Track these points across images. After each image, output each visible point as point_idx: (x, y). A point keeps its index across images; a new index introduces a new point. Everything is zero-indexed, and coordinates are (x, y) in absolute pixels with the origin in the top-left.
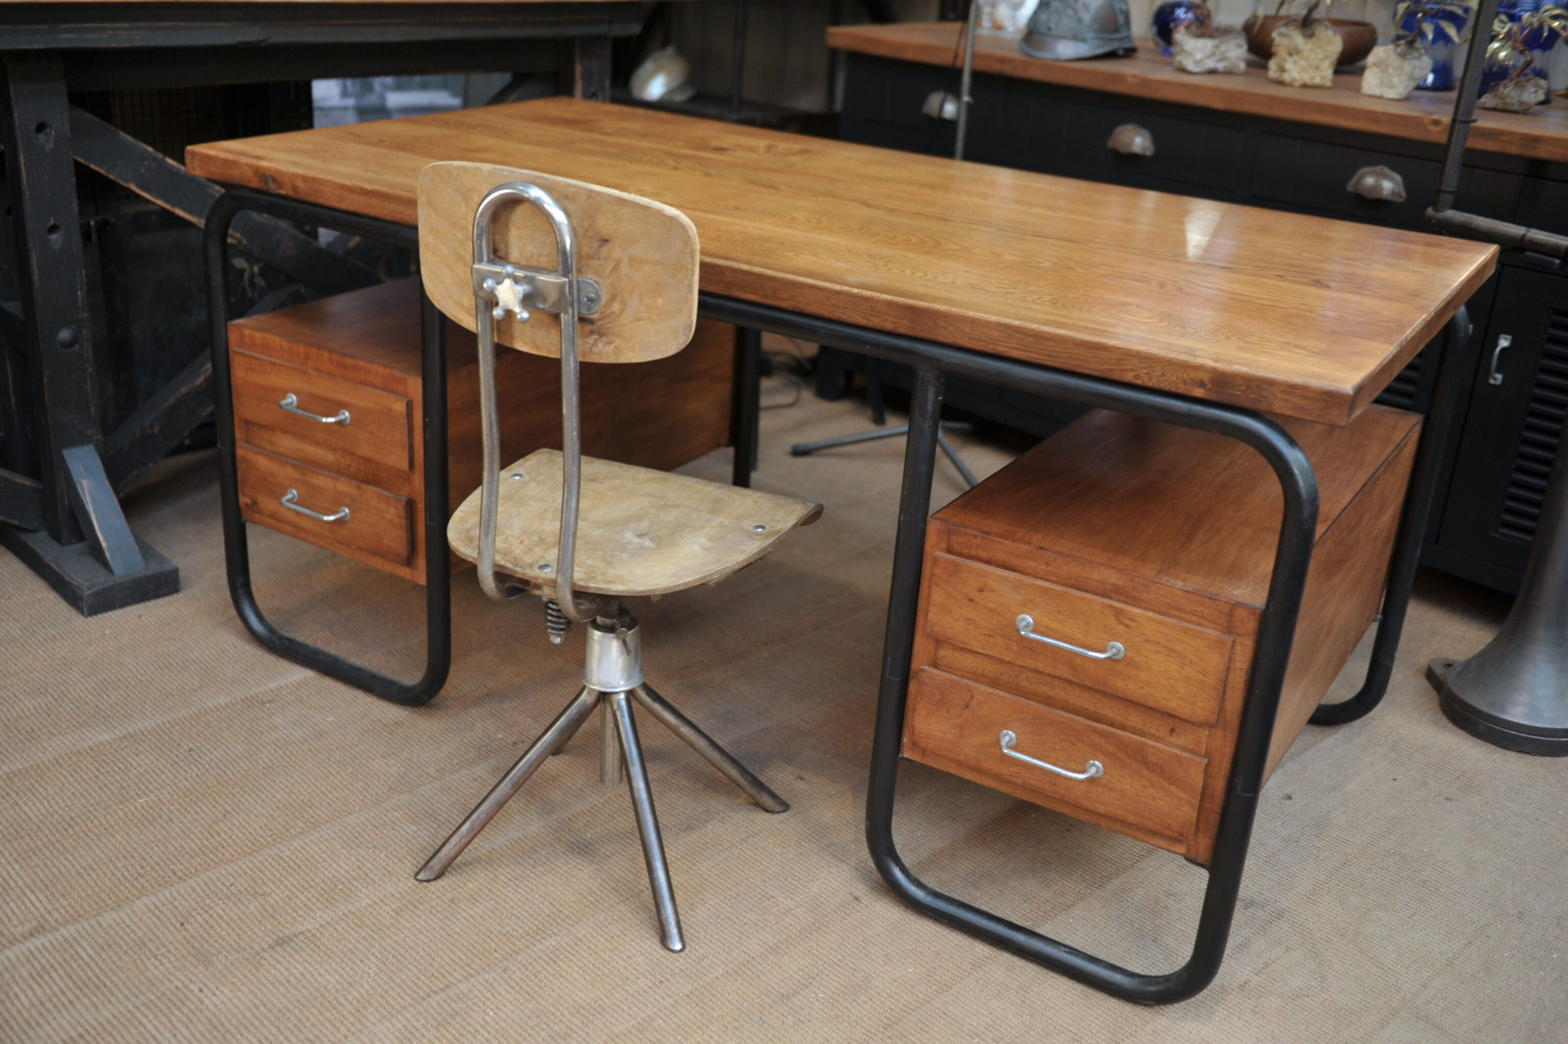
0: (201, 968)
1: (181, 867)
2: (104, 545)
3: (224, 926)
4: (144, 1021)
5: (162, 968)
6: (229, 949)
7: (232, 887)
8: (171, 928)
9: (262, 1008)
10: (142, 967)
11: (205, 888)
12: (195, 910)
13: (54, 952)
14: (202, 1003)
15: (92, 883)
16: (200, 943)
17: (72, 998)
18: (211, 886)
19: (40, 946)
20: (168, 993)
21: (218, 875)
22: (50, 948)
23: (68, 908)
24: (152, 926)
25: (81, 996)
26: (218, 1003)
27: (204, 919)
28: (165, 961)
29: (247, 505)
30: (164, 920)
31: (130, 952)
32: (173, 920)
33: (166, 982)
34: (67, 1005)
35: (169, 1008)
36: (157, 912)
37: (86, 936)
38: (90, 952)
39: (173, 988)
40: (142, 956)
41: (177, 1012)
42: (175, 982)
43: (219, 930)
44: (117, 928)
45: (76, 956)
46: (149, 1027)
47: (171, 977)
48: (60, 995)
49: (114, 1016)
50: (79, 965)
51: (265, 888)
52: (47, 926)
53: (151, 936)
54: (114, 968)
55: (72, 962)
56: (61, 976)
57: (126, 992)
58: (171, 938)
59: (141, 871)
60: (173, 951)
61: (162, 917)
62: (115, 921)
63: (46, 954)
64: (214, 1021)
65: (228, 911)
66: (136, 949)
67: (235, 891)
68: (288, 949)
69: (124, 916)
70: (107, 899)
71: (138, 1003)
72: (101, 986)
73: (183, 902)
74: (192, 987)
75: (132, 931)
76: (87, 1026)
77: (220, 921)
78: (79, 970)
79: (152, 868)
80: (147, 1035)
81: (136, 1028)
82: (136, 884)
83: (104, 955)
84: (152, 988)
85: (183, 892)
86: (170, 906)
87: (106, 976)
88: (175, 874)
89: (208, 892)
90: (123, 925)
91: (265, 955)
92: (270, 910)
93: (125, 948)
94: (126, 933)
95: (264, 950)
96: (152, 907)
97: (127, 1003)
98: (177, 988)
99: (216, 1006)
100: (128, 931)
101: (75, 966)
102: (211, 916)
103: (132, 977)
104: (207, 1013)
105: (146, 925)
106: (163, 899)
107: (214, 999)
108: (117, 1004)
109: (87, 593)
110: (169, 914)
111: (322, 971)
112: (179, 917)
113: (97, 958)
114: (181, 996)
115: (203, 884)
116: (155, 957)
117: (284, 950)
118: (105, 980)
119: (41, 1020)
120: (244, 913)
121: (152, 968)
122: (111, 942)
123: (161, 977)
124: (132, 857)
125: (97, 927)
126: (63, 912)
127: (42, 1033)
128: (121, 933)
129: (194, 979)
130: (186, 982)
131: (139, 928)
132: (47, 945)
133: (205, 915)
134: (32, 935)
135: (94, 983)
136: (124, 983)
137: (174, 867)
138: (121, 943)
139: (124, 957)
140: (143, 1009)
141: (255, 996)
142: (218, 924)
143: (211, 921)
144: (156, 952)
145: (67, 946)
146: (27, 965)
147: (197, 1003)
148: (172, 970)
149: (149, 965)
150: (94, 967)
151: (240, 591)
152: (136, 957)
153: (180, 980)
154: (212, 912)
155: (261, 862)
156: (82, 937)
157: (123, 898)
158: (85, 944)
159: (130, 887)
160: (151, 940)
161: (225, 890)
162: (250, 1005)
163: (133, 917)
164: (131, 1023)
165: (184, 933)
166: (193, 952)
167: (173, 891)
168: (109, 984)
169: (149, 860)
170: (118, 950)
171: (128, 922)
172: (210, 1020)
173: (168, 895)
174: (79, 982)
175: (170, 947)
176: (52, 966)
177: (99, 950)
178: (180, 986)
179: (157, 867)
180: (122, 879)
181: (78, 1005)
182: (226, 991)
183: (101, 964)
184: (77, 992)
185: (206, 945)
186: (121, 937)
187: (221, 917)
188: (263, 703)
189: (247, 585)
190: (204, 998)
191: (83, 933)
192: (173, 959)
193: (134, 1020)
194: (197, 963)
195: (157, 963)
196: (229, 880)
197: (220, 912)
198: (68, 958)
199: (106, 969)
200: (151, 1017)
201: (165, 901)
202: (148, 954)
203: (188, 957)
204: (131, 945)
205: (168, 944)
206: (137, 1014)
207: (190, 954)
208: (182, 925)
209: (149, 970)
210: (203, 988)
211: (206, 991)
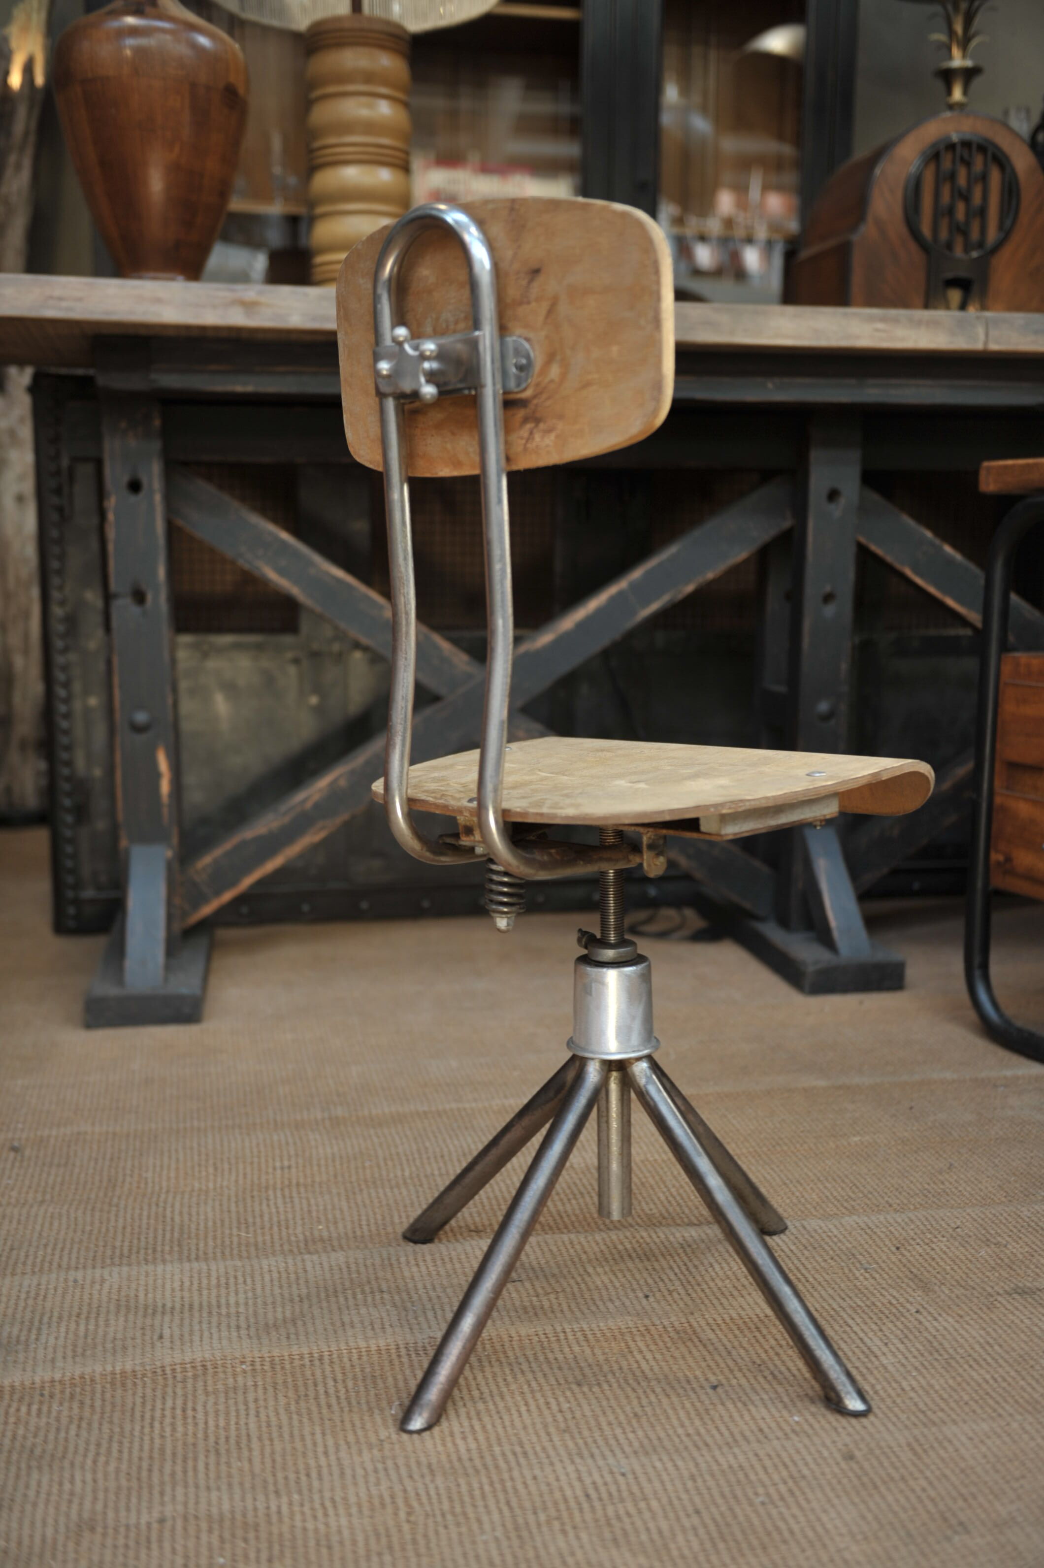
0: (920, 1292)
1: (898, 1201)
3: (949, 1261)
4: (850, 1322)
5: (872, 1281)
6: (954, 1283)
7: (959, 1229)
8: (885, 1249)
9: (996, 1347)
10: (851, 1275)
11: (926, 1223)
12: (914, 1239)
14: (920, 1323)
15: (797, 1194)
16: (918, 1270)
18: (934, 1223)
20: (879, 1304)
21: (942, 1215)
24: (863, 1242)
26: (940, 1328)
27: (925, 1250)
28: (877, 1276)
30: (877, 1239)
31: (837, 1258)
32: (887, 1242)
33: (878, 1294)
35: (880, 1319)
36: (868, 1231)
38: (793, 1248)
39: (885, 1301)
40: (851, 1265)
41: (890, 1325)
42: (889, 1297)
43: (942, 1263)
44: (824, 1236)
46: (856, 1328)
47: (883, 1292)
51: (999, 1238)
53: (862, 1250)
54: (818, 1268)
57: (831, 1292)
58: (885, 1257)
59: (853, 1195)
60: (887, 1270)
61: (874, 1237)
62: (821, 1228)
64: (935, 1344)
65: (953, 1249)
66: (844, 1257)
67: (962, 1233)
68: (1030, 1299)
69: (831, 1227)
70: (813, 1210)
71: (844, 1304)
72: (803, 1280)
73: (899, 1228)
74: (908, 1306)
75: (840, 1241)
77: (944, 1256)
79: (866, 1195)
82: (846, 1204)
83: (807, 1254)
84: (860, 1295)
85: (899, 1220)
86: (884, 1230)
87: (809, 1273)
88: (891, 1205)
89: (929, 1227)
90: (830, 1234)
91: (999, 1298)
92: (1006, 1260)
93: (831, 1252)
94: (833, 1241)
95: (998, 1294)
96: (863, 1226)
97: (831, 1301)
98: (890, 1303)
99: (938, 1330)
100: (835, 1239)
102: (933, 1249)
103: (838, 1280)
104: (926, 1334)
105: (856, 1240)
106: (876, 1221)
107: (935, 1324)
108: (820, 1300)
109: (811, 969)
110: (882, 1236)
112: (895, 1242)
113: (799, 1255)
114: (894, 1310)
115: (923, 1219)
116: (866, 1269)
117: (1026, 1299)
118: (807, 1275)
119: (735, 1293)
120: (973, 1256)
121: (861, 1278)
122: (816, 1246)
123: (872, 1288)
124: (843, 1181)
125: (801, 1229)
127: (734, 1303)
128: (827, 1239)
129: (911, 1299)
130: (902, 1300)
131: (848, 1240)
133: (926, 1247)
136: (828, 1283)
137: (890, 1200)
138: (828, 1249)
139: (830, 1260)
140: (850, 1311)
141: (988, 1333)
142: (942, 1259)
143: (932, 1253)
144: (867, 1266)
147: (916, 1323)
148: (885, 1285)
149: (858, 1275)
152: (843, 1264)
153: (894, 1297)
154: (933, 1246)
157: (832, 1212)
159: (839, 1206)
160: (861, 1254)
161: (950, 1230)
162: (982, 1341)
163: (842, 1229)
164: (835, 1320)
165: (900, 1257)
166: (911, 1276)
167: (888, 1217)
168: (811, 1279)
169: (862, 1188)
170: (824, 1254)
171: (835, 1232)
172: (930, 1342)
173: (882, 1220)
175: (883, 1265)
177: (802, 1248)
178: (894, 1302)
179: (870, 1196)
180: (831, 1197)
182: (951, 1320)
183: (803, 1259)
185: (926, 1273)
186: (827, 1244)
187: (945, 1253)
188: (996, 1086)
190: (923, 1320)
192: (886, 1276)
193: (838, 1318)
194: (914, 1287)
195: (867, 1275)
196: (955, 1222)
197: (944, 1248)
199: (809, 1266)
200: (859, 1320)
201: (879, 1224)
202: (858, 1265)
203: (906, 1280)
204: (838, 1252)
205: (880, 1261)
206: (842, 1313)
207: (906, 1276)
208: (898, 1248)
209: (857, 1279)
210: (922, 1310)
211: (925, 1314)
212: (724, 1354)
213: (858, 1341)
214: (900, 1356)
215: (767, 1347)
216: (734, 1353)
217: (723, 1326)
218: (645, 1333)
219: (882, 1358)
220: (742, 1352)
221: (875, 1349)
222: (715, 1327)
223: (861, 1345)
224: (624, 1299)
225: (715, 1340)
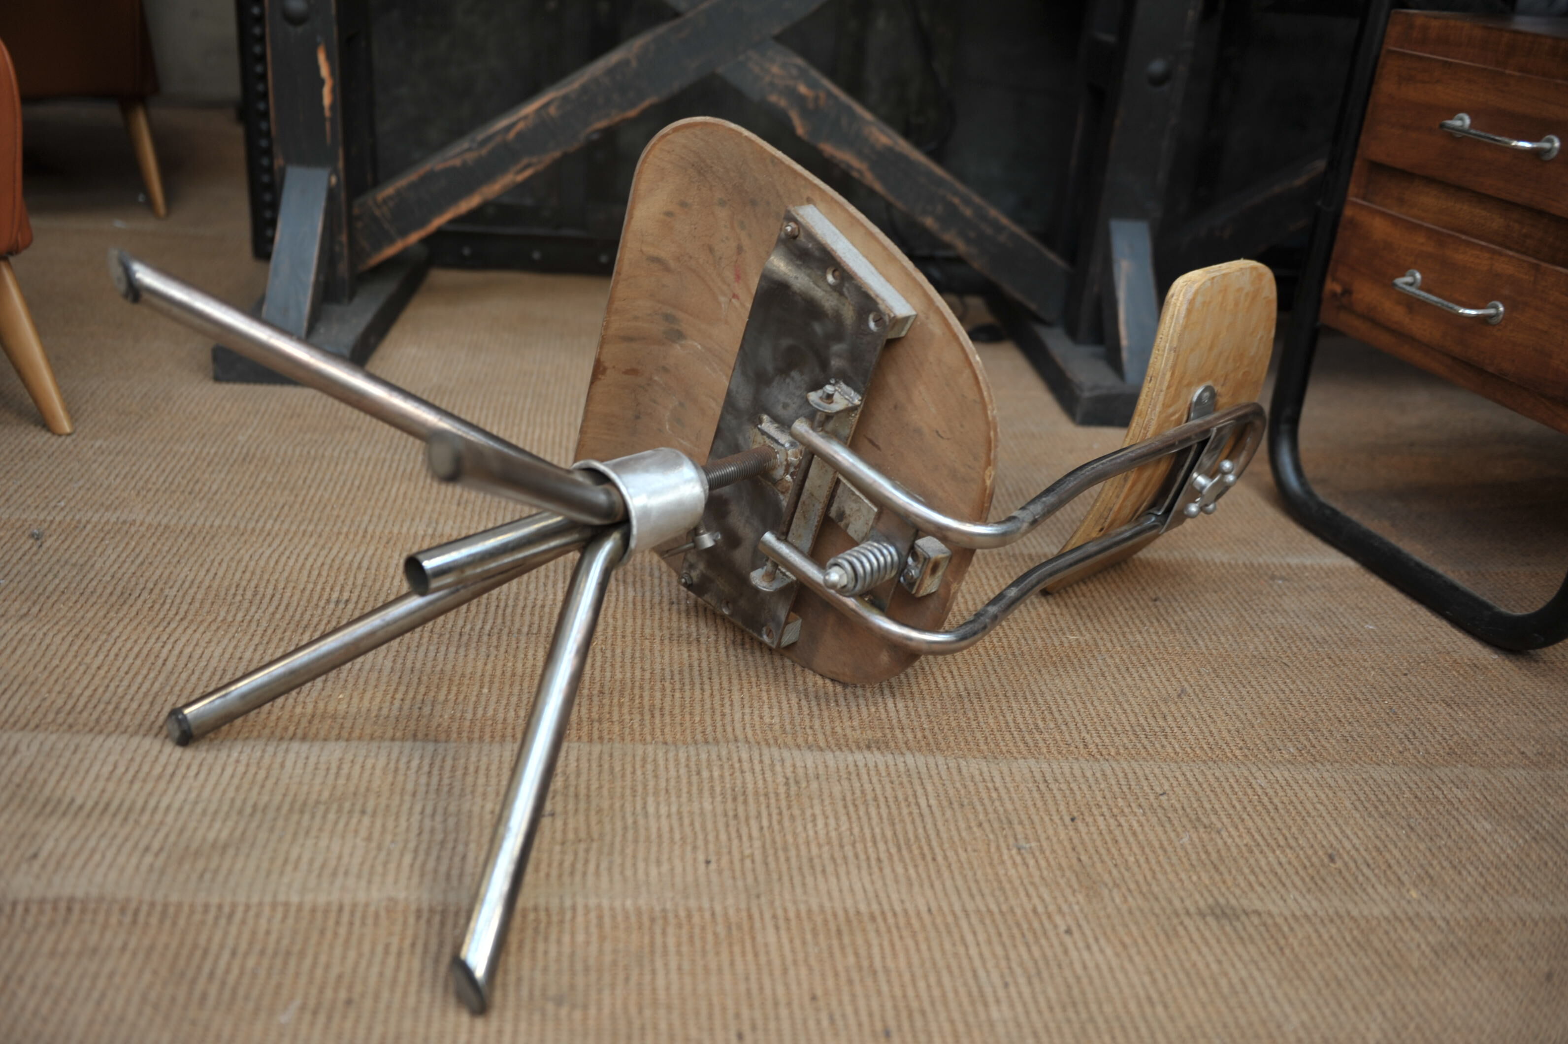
0: (1081, 897)
1: (1097, 740)
2: (1124, 342)
3: (1136, 849)
4: (969, 938)
5: (1022, 869)
6: (1132, 886)
7: (1164, 798)
8: (1056, 818)
9: (1160, 1009)
10: (996, 857)
11: (1123, 782)
12: (1098, 806)
13: (886, 780)
14: (1066, 952)
15: (971, 715)
16: (1090, 858)
17: (884, 856)
18: (1133, 783)
19: (871, 765)
20: (1019, 911)
21: (1147, 771)
22: (884, 774)
23: (927, 733)
24: (1030, 803)
25: (896, 858)
26: (1091, 965)
27: (1108, 826)
28: (1031, 862)
29: (1334, 295)
30: (1050, 802)
31: (986, 825)
32: (1062, 808)
33: (1022, 894)
34: (873, 862)
35: (1012, 937)
36: (1042, 786)
37: (936, 778)
38: (933, 802)
39: (1029, 908)
40: (1001, 840)
41: (1023, 950)
42: (1036, 900)
43: (1126, 851)
44: (981, 786)
45: (911, 799)
46: (973, 951)
47: (1031, 890)
48: (869, 844)
49: (929, 910)
50: (911, 813)
51: (1214, 818)
52: (892, 744)
53: (1024, 817)
54: (956, 839)
55: (903, 805)
56: (881, 818)
57: (960, 882)
58: (1051, 832)
59: (1041, 724)
60: (1048, 853)
61: (1048, 796)
62: (981, 774)
63: (875, 779)
64: (1076, 991)
65: (1147, 829)
66: (996, 825)
67: (1166, 804)
68: (1228, 928)
69: (996, 773)
70: (982, 742)
71: (970, 906)
72: (929, 857)
73: (1084, 787)
74: (1058, 919)
75: (1000, 798)
76: (886, 907)
77: (1131, 839)
78: (908, 820)
79: (1058, 727)
80: (965, 962)
81: (954, 945)
82: (1028, 738)
83: (949, 813)
84: (998, 893)
85: (1089, 774)
86: (1064, 786)
87: (941, 845)
88: (1086, 746)
89: (1125, 789)
90: (990, 785)
91: (1187, 922)
92: (1214, 856)
93: (981, 817)
94: (990, 797)
95: (1188, 913)
96: (1038, 777)
97: (954, 898)
98: (1035, 910)
99: (1085, 967)
100: (994, 795)
101: (905, 811)
102: (1120, 825)
103: (975, 863)
104: (1068, 973)
105: (1021, 799)
106: (1057, 771)
107: (1086, 955)
108: (940, 894)
109: (1087, 394)
110: (1059, 796)
111: (1279, 994)
112: (1072, 808)
113: (938, 814)
114: (1036, 925)
115: (1121, 775)
116: (1019, 849)
117: (1222, 928)
118: (937, 850)
119: (830, 869)
120: (1171, 842)
121: (1009, 863)
122: (966, 802)
123: (1017, 883)
124: (1036, 702)
125: (954, 772)
126: (919, 735)
127: (822, 887)
128: (984, 795)
129: (1065, 908)
130: (1052, 908)
131: (1011, 798)
132: (882, 767)
133: (1112, 821)
134: (869, 747)
135: (920, 848)
136: (962, 867)
137: (1088, 737)
138: (979, 808)
139: (975, 829)
140: (974, 919)
141: (1154, 981)
142: (1127, 842)
143: (1117, 832)
144: (1022, 843)
145: (905, 780)
146: (845, 783)
147: (1059, 950)
148: (1037, 880)
149: (1006, 857)
150: (929, 826)
151: (1284, 428)
152: (991, 836)
153: (1043, 900)
154: (1122, 820)
155: (1217, 779)
156: (931, 777)
157: (1004, 749)
158: (929, 788)
159: (1018, 739)
160: (1021, 823)
161: (1152, 797)
162: (1142, 993)
163: (1008, 779)
164: (949, 932)
165: (1072, 833)
166: (1077, 866)
167: (1076, 766)
168: (940, 858)
169: (1057, 715)
170: (971, 817)
171: (999, 783)
172: (1069, 987)
173: (1067, 770)
174: (901, 837)
175: (1045, 844)
176: (875, 799)
177: (945, 803)
178: (1040, 909)
179: (1063, 727)
180: (1012, 725)
181: (887, 870)
182: (1109, 952)
183: (940, 824)
184: (893, 850)
185: (1099, 865)
186: (981, 800)
187: (1134, 834)
188: (1273, 578)
189: (1294, 421)
190: (1071, 947)
191: (934, 772)
192: (1043, 863)
193: (955, 930)
194: (1076, 886)
195: (1018, 859)
196: (1161, 785)
197: (1136, 825)
198: (901, 797)
199: (944, 836)
200: (982, 937)
201: (1059, 777)
202: (1011, 841)
203: (1068, 873)
204: (992, 816)
205: (1043, 837)
206: (964, 923)
207: (1071, 867)
208: (1073, 820)
209: (1003, 862)
210: (1074, 928)
211: (1077, 935)
212: (778, 972)
213: (969, 975)
214: (1020, 1009)
215: (840, 968)
216: (792, 972)
217: (793, 923)
218: (684, 921)
219: (993, 1009)
220: (803, 971)
221: (988, 991)
222: (782, 923)
223: (971, 982)
224: (677, 863)
225: (773, 948)
